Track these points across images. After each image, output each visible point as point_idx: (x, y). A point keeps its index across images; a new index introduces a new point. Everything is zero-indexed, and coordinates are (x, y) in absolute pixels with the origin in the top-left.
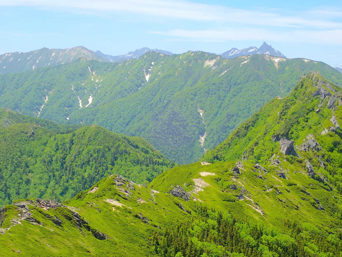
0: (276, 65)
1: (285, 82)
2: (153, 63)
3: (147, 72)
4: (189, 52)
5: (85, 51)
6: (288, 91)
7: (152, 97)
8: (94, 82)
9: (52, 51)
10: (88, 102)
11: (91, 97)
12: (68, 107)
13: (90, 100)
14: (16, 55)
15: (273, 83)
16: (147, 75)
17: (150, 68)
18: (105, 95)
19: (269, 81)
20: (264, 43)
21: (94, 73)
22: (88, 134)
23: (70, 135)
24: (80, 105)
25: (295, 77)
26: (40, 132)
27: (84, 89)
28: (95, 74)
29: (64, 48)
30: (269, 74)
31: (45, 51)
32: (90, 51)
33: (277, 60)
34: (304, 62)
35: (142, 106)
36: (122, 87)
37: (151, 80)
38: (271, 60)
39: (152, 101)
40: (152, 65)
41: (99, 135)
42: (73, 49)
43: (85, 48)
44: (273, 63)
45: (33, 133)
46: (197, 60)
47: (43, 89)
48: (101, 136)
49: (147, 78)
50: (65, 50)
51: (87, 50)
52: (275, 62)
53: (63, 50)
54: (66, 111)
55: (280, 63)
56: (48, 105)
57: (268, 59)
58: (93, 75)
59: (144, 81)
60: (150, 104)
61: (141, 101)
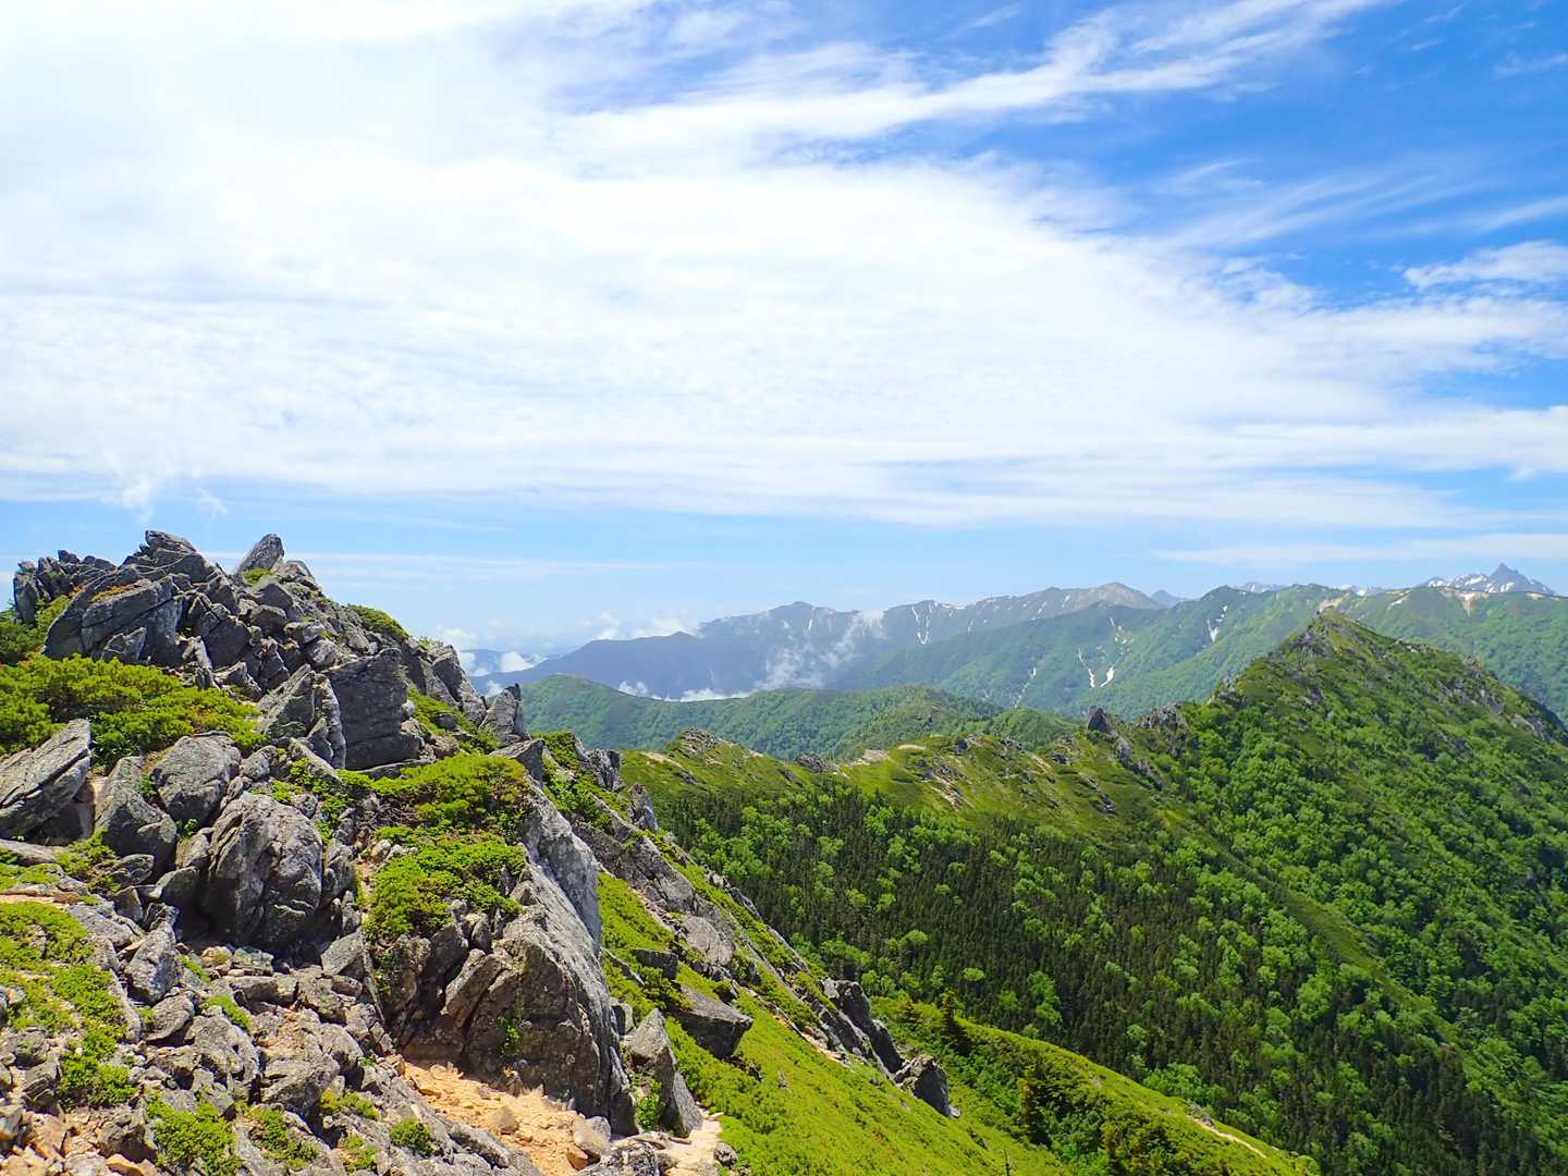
0: (1467, 606)
1: (1485, 639)
2: (1225, 608)
3: (1214, 625)
4: (1294, 586)
5: (1124, 592)
6: (1490, 657)
7: (1214, 668)
8: (1119, 644)
9: (1064, 593)
10: (1106, 678)
11: (1111, 669)
12: (1070, 686)
13: (1110, 675)
14: (1003, 601)
15: (1457, 642)
16: (1213, 629)
17: (1220, 618)
18: (1135, 667)
19: (1451, 638)
20: (1502, 565)
21: (1120, 628)
22: (1012, 722)
23: (986, 723)
24: (1092, 684)
25: (1506, 629)
26: (942, 717)
27: (1100, 655)
28: (1123, 628)
29: (1087, 587)
30: (1449, 623)
31: (1053, 593)
32: (1132, 591)
33: (1468, 597)
34: (1531, 599)
35: (1194, 684)
36: (1164, 651)
37: (1219, 638)
38: (1454, 597)
39: (1214, 676)
40: (1223, 612)
41: (1030, 724)
42: (1102, 587)
43: (1124, 587)
44: (1460, 602)
45: (930, 720)
46: (1303, 601)
47: (1029, 657)
48: (1033, 725)
49: (1214, 634)
50: (1088, 590)
51: (1128, 589)
52: (1464, 599)
53: (1082, 590)
54: (1066, 693)
55: (1474, 602)
56: (1034, 684)
57: (1449, 595)
58: (1117, 631)
59: (1207, 640)
60: (1208, 680)
61: (1194, 675)
